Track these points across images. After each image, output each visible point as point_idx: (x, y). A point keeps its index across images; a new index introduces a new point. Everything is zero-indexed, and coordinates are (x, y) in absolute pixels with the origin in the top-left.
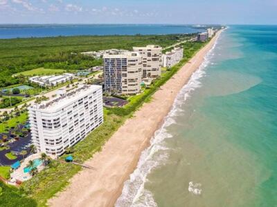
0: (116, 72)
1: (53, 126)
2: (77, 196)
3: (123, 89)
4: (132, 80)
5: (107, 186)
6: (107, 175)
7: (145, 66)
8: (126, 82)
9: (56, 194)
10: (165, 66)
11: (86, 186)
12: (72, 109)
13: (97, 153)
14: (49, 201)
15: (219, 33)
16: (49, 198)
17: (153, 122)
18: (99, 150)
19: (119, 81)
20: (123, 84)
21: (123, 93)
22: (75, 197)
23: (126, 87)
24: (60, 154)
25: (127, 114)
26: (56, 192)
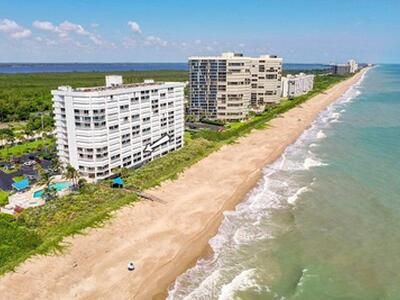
0: (208, 84)
1: (92, 122)
2: (122, 237)
3: (219, 111)
4: (234, 97)
5: (184, 225)
6: (184, 211)
7: (254, 86)
8: (223, 98)
9: (82, 231)
10: (285, 95)
11: (141, 224)
12: (129, 102)
13: (169, 181)
14: (65, 239)
15: (364, 71)
16: (68, 234)
17: (271, 151)
18: (174, 177)
19: (213, 96)
20: (219, 103)
21: (219, 117)
22: (118, 238)
23: (224, 108)
24: (102, 178)
25: (224, 139)
26: (84, 226)
